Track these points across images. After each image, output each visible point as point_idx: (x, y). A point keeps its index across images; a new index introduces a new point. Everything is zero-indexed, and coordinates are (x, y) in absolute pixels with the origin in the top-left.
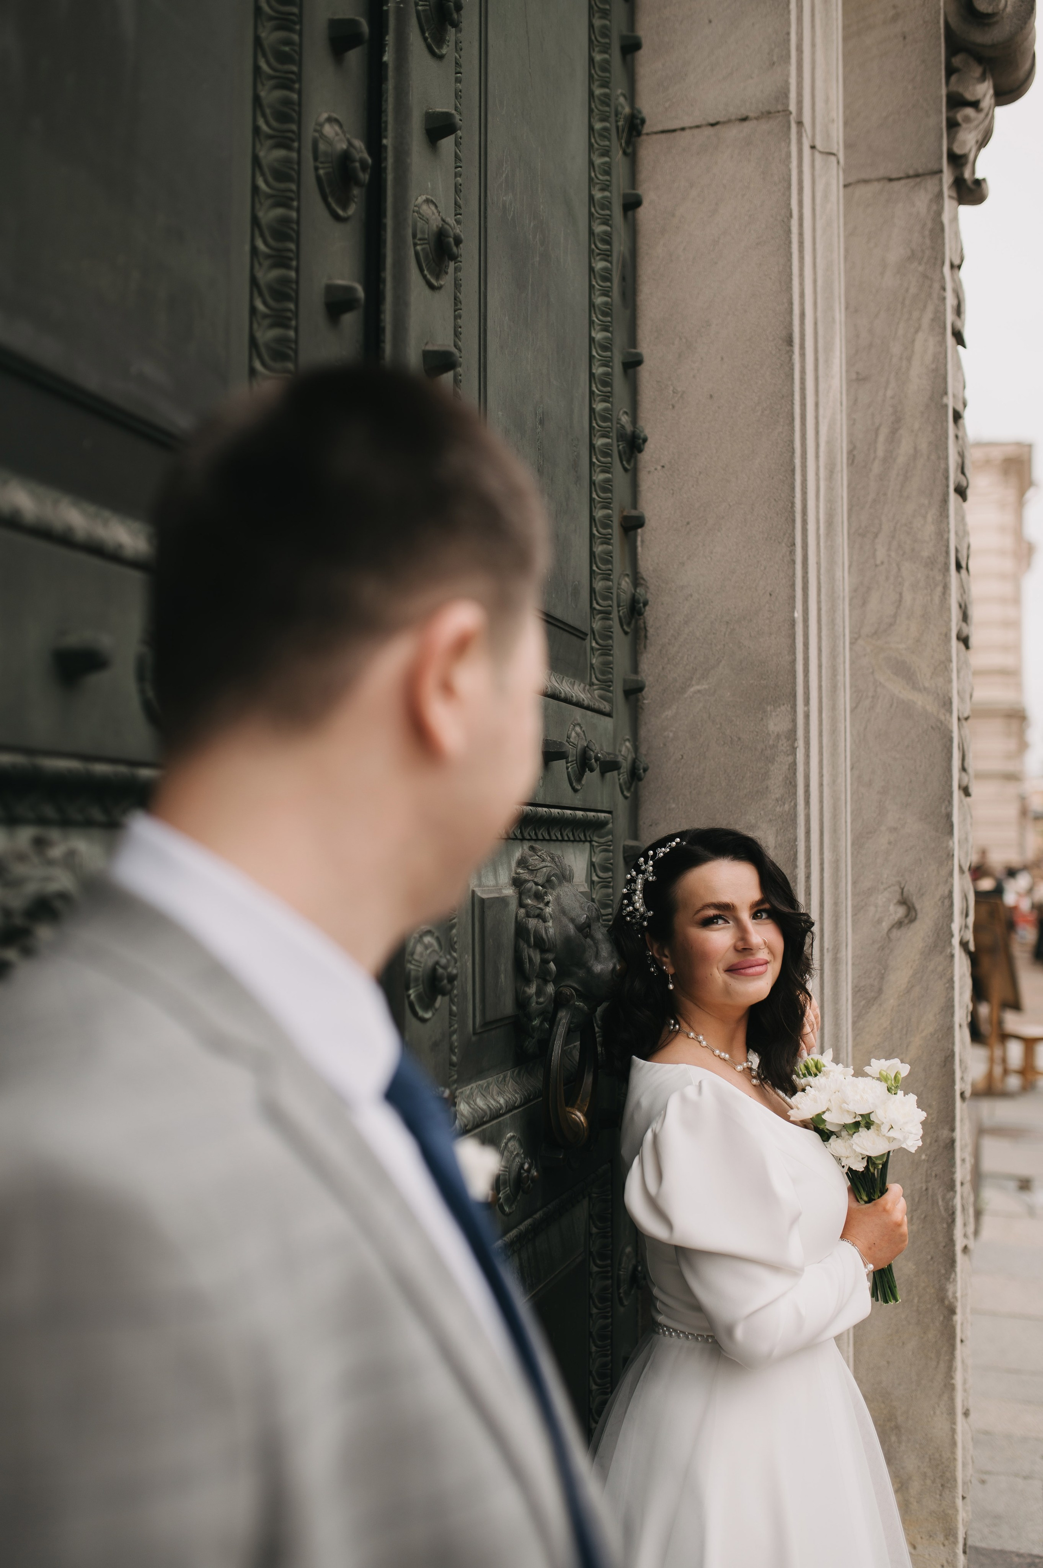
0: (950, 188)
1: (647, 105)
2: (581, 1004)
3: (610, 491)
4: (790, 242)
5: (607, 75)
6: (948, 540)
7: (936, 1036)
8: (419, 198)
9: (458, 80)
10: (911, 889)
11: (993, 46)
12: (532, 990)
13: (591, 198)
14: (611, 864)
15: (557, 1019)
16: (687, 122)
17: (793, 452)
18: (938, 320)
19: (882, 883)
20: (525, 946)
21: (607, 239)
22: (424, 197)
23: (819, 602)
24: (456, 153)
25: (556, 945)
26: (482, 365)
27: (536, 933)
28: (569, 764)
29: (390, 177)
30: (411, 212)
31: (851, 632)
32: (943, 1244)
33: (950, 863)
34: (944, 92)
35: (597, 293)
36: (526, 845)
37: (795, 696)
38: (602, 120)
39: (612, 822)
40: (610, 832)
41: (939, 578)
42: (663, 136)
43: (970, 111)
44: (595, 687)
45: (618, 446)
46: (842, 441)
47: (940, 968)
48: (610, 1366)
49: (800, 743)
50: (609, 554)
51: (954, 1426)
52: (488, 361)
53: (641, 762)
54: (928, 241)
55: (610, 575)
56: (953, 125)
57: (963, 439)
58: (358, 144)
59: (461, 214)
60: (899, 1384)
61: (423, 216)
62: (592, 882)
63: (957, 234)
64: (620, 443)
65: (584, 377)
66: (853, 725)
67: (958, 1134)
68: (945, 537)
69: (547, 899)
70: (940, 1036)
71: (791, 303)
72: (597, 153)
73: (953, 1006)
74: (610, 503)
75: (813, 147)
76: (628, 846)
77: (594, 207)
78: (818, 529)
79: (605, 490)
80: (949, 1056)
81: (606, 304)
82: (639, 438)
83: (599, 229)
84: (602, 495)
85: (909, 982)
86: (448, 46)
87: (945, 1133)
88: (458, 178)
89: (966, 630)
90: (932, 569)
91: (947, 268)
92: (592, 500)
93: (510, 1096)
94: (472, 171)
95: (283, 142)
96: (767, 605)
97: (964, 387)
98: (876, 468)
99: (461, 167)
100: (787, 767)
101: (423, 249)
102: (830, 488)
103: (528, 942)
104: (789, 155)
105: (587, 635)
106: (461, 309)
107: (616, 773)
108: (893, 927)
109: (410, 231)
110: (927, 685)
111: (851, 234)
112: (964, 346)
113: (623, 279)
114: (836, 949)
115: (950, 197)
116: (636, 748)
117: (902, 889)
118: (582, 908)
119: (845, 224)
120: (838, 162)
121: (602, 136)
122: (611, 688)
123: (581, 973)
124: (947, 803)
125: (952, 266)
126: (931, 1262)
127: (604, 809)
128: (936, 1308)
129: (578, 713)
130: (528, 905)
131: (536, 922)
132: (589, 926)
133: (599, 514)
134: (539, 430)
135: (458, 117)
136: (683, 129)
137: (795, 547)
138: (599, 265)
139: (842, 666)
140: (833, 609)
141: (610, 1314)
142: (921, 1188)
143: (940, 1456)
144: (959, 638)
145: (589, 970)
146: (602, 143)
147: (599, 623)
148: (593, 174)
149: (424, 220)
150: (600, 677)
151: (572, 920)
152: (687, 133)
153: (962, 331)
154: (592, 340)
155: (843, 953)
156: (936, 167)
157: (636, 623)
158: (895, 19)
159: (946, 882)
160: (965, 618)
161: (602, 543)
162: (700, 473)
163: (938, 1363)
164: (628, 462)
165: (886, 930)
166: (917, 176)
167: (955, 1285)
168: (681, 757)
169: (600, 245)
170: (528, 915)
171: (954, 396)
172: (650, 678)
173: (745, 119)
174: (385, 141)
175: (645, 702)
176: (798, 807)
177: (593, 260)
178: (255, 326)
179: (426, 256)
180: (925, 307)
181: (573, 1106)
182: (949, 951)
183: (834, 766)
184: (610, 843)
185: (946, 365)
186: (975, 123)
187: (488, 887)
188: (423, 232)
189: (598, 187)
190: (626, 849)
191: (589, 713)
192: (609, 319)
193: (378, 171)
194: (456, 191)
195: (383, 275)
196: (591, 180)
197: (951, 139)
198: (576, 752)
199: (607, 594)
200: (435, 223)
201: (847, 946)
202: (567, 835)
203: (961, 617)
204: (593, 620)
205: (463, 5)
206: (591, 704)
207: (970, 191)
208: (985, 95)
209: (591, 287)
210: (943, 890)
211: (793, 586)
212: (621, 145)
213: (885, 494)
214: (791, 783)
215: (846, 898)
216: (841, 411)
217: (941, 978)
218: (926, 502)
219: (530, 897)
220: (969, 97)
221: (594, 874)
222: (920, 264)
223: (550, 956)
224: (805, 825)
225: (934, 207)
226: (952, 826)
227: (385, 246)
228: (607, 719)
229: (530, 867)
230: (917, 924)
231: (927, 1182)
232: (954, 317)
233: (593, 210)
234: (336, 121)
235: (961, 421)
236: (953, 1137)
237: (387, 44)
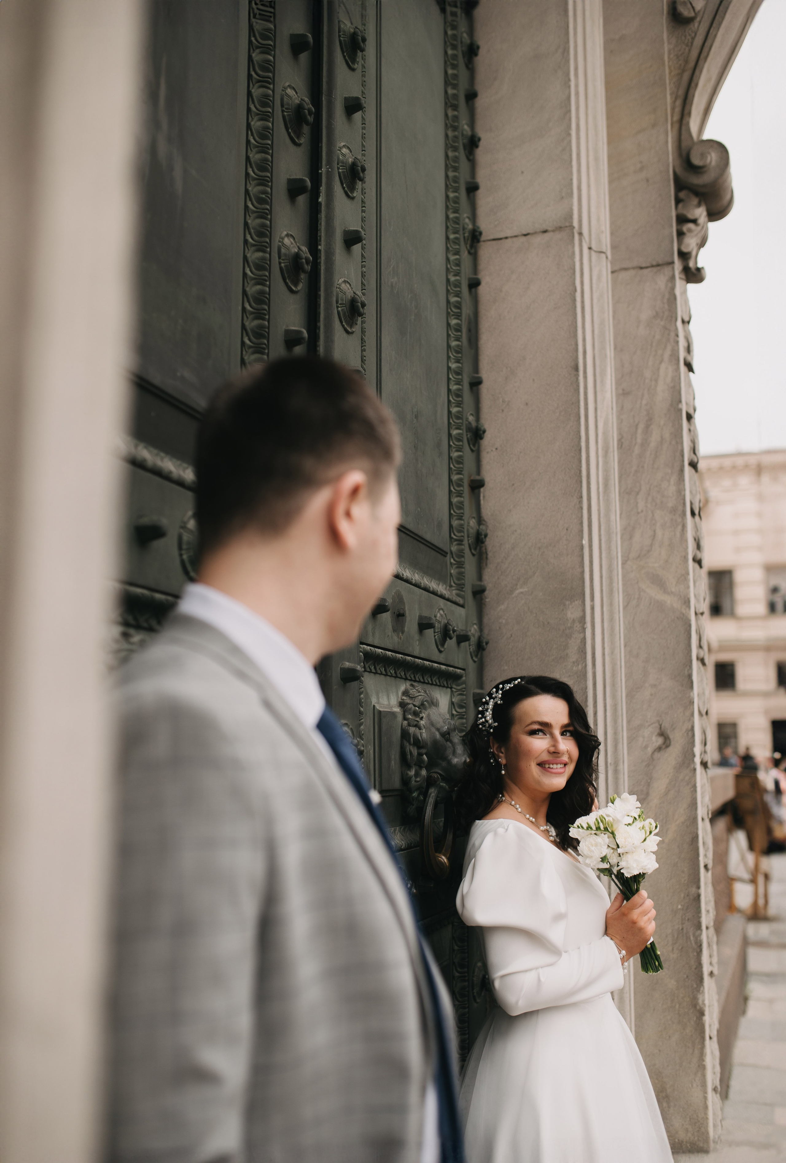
0: (680, 273)
1: (485, 224)
2: (444, 784)
3: (462, 463)
4: (575, 307)
5: (457, 205)
6: (684, 496)
7: (686, 824)
8: (340, 280)
9: (363, 211)
10: (666, 725)
11: (704, 186)
12: (412, 773)
13: (448, 280)
14: (465, 703)
15: (429, 793)
16: (509, 233)
17: (580, 438)
18: (675, 356)
19: (647, 722)
20: (408, 744)
21: (458, 306)
22: (343, 280)
23: (600, 535)
24: (362, 254)
25: (427, 744)
26: (378, 380)
27: (415, 736)
28: (436, 634)
29: (323, 267)
30: (335, 288)
31: (622, 556)
32: (695, 967)
33: (691, 707)
34: (674, 214)
35: (452, 339)
36: (408, 683)
37: (584, 594)
38: (454, 233)
39: (465, 676)
40: (464, 683)
41: (679, 520)
42: (494, 242)
43: (691, 226)
44: (453, 588)
45: (467, 435)
46: (613, 432)
47: (687, 778)
48: (467, 1042)
49: (588, 625)
50: (462, 503)
51: (705, 1095)
52: (382, 378)
53: (484, 638)
54: (666, 306)
55: (462, 516)
56: (681, 234)
57: (694, 431)
58: (304, 249)
59: (365, 290)
60: (668, 1066)
61: (342, 290)
62: (453, 715)
63: (686, 302)
64: (468, 433)
65: (444, 391)
66: (625, 617)
67: (702, 891)
68: (683, 494)
69: (421, 715)
70: (689, 824)
71: (577, 345)
72: (451, 253)
73: (696, 804)
74: (462, 471)
75: (590, 248)
76: (476, 693)
77: (450, 286)
78: (598, 488)
79: (458, 463)
80: (695, 837)
81: (458, 346)
82: (480, 430)
83: (453, 299)
84: (457, 466)
85: (667, 787)
86: (357, 191)
87: (693, 890)
88: (364, 268)
89: (699, 555)
90: (674, 515)
91: (679, 323)
92: (450, 469)
93: (398, 842)
94: (372, 264)
95: (261, 248)
96: (565, 537)
97: (694, 399)
98: (637, 450)
99: (365, 262)
100: (580, 641)
101: (342, 310)
102: (606, 463)
103: (409, 742)
104: (573, 253)
105: (447, 553)
106: (365, 346)
107: (467, 643)
108: (655, 751)
109: (334, 299)
110: (673, 590)
111: (616, 302)
112: (693, 372)
113: (469, 330)
114: (616, 764)
115: (680, 278)
116: (481, 630)
117: (661, 725)
118: (444, 722)
119: (613, 296)
120: (607, 257)
121: (454, 243)
122: (464, 589)
123: (444, 764)
124: (688, 667)
125: (683, 322)
126: (687, 980)
127: (460, 666)
128: (691, 1012)
129: (442, 602)
130: (409, 719)
131: (414, 729)
132: (449, 734)
133: (455, 477)
134: (414, 422)
135: (363, 233)
136: (506, 238)
137: (582, 499)
138: (454, 322)
139: (616, 577)
140: (609, 540)
141: (467, 1006)
142: (679, 928)
143: (697, 1116)
144: (694, 560)
145: (449, 762)
146: (454, 247)
147: (456, 547)
148: (449, 266)
149: (343, 293)
150: (456, 581)
151: (438, 730)
152: (509, 240)
153: (691, 363)
154: (449, 368)
155: (621, 767)
156: (670, 260)
157: (481, 548)
158: (642, 169)
159: (689, 720)
160: (699, 547)
161: (457, 496)
162: (521, 452)
163: (694, 1050)
164: (474, 445)
165: (650, 753)
166: (658, 265)
167: (704, 995)
168: (510, 636)
169: (454, 310)
170: (409, 725)
171: (687, 404)
172: (490, 585)
173: (545, 232)
174: (319, 247)
175: (487, 600)
176: (587, 667)
177: (449, 319)
178: (244, 353)
179: (344, 314)
180: (665, 347)
181: (440, 853)
182: (692, 766)
183: (612, 642)
184: (464, 690)
185: (680, 384)
186: (695, 233)
187: (383, 704)
188: (342, 300)
189: (452, 274)
190: (475, 695)
191: (449, 603)
192: (460, 355)
193: (316, 265)
194: (362, 276)
195: (318, 324)
196: (447, 269)
197: (680, 242)
198: (441, 626)
199: (461, 527)
200: (350, 294)
201: (623, 762)
202: (435, 681)
203: (695, 547)
204: (451, 545)
205: (366, 168)
206: (450, 597)
207: (694, 275)
208: (700, 216)
209: (448, 335)
210: (688, 726)
211: (581, 523)
212: (467, 247)
213: (643, 467)
214: (582, 651)
215: (623, 731)
216: (612, 414)
217: (688, 784)
218: (670, 471)
219: (410, 714)
220: (690, 216)
221: (453, 710)
222: (662, 320)
223: (423, 751)
224: (593, 679)
225: (670, 285)
226: (692, 682)
227: (320, 308)
228: (461, 609)
229: (411, 696)
230: (671, 749)
231: (683, 924)
232: (686, 354)
233: (449, 288)
234: (292, 236)
235: (692, 420)
236: (699, 893)
237: (321, 192)
